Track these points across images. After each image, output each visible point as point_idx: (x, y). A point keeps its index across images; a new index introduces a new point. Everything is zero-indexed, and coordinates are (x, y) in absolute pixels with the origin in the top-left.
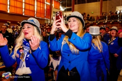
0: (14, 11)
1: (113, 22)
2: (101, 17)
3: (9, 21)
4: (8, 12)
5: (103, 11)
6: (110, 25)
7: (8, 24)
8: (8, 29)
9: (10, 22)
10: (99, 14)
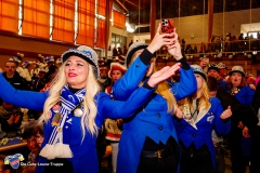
0: (31, 31)
1: (234, 57)
2: (209, 45)
3: (21, 52)
4: (20, 33)
5: (213, 33)
6: (229, 62)
7: (19, 58)
8: (19, 69)
9: (22, 55)
10: (205, 40)
